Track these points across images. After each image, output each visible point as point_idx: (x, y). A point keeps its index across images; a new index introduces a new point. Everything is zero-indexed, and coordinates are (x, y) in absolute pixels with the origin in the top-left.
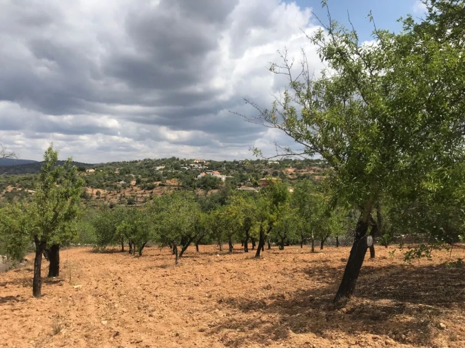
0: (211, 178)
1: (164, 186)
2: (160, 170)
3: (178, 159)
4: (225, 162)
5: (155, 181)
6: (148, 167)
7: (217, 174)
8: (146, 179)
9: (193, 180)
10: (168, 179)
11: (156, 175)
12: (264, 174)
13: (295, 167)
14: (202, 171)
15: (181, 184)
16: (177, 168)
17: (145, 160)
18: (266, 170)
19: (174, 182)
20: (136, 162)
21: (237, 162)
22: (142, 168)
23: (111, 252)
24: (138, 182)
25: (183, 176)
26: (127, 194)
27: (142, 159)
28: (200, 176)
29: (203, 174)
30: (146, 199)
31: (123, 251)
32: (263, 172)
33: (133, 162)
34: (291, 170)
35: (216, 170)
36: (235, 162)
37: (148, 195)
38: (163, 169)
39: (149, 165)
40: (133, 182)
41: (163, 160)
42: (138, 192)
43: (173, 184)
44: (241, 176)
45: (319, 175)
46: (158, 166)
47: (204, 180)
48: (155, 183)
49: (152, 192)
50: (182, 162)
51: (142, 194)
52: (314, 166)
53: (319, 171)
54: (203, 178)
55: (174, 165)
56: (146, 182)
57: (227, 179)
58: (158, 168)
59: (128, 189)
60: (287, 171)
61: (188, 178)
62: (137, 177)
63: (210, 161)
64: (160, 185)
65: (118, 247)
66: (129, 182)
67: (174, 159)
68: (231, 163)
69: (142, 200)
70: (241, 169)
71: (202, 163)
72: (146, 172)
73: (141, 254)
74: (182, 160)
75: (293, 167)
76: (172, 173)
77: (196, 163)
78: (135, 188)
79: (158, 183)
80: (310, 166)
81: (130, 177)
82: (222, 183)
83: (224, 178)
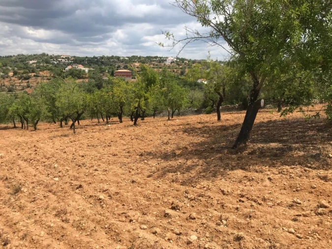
0: (76, 70)
1: (38, 76)
2: (33, 63)
3: (48, 55)
4: (87, 57)
5: (30, 72)
6: (22, 61)
7: (81, 67)
8: (22, 71)
9: (62, 71)
10: (40, 71)
11: (30, 68)
12: (118, 67)
13: (140, 62)
14: (68, 65)
15: (52, 75)
16: (47, 62)
17: (18, 55)
18: (119, 64)
19: (46, 73)
20: (11, 56)
21: (96, 58)
22: (16, 62)
23: (5, 128)
24: (15, 73)
25: (54, 68)
26: (6, 83)
27: (16, 55)
28: (67, 69)
29: (69, 67)
30: (23, 87)
31: (15, 127)
32: (117, 66)
33: (8, 57)
34: (137, 64)
35: (80, 64)
36: (95, 58)
37: (25, 84)
38: (36, 63)
39: (22, 60)
40: (11, 74)
41: (35, 55)
42: (16, 82)
43: (45, 75)
44: (101, 69)
45: (157, 68)
46: (31, 60)
47: (71, 71)
48: (30, 74)
49: (28, 82)
50: (51, 57)
51: (20, 83)
52: (154, 61)
53: (157, 65)
54: (70, 70)
55: (45, 60)
56: (23, 74)
57: (89, 71)
58: (31, 62)
59: (7, 79)
60: (134, 65)
61: (58, 70)
62: (13, 69)
63: (74, 57)
64: (34, 76)
65: (10, 125)
66: (7, 74)
67: (44, 55)
68: (92, 58)
69: (20, 88)
70: (100, 63)
71: (68, 58)
72: (21, 65)
73: (35, 129)
74: (51, 56)
75: (139, 62)
76: (43, 66)
77: (63, 58)
78: (13, 78)
79: (33, 74)
80: (151, 61)
81: (8, 69)
82: (86, 74)
83: (87, 70)
